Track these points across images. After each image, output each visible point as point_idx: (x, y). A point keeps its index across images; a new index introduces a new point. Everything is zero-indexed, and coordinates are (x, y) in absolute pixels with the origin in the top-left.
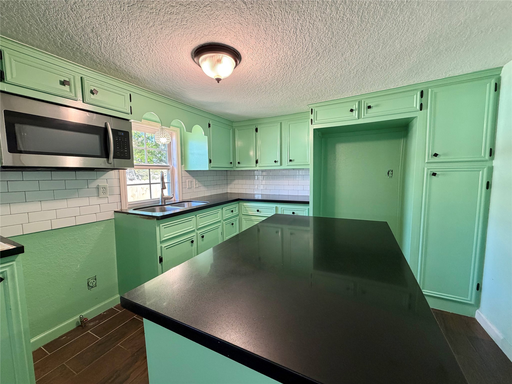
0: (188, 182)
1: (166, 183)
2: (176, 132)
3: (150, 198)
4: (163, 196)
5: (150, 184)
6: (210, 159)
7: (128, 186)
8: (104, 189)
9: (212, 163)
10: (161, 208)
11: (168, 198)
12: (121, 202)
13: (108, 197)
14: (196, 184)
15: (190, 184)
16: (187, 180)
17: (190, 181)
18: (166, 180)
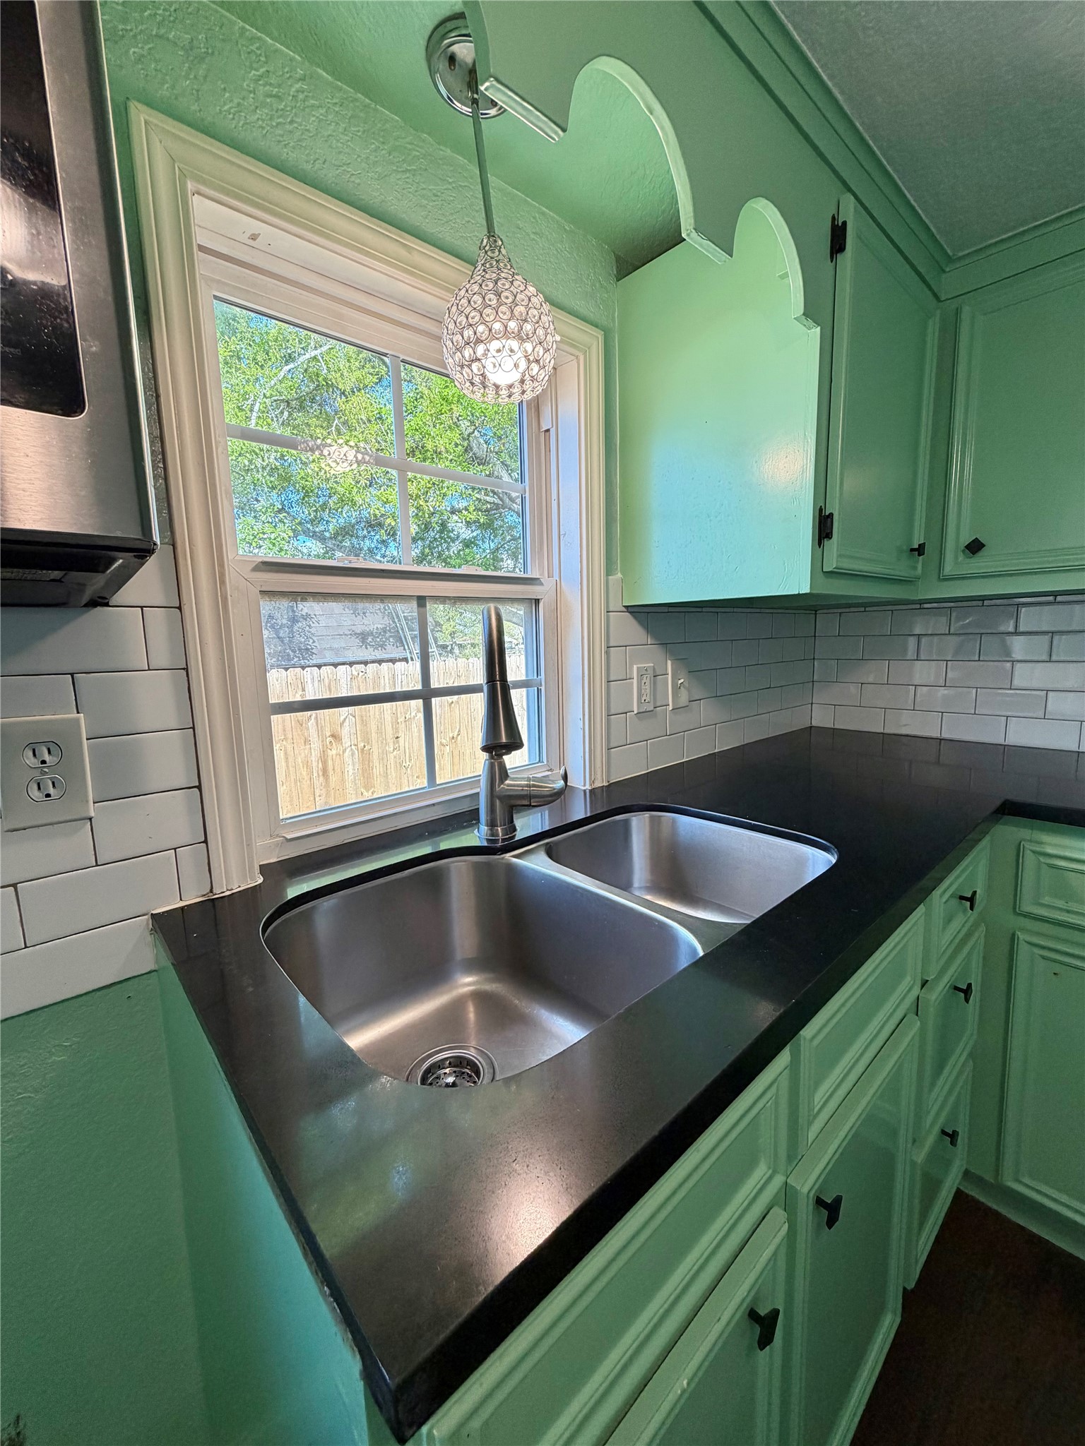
0: (641, 676)
1: (520, 685)
2: (589, 348)
3: (424, 782)
4: (502, 782)
5: (426, 694)
6: (821, 510)
7: (276, 719)
8: (47, 757)
9: (832, 545)
10: (488, 864)
11: (530, 797)
12: (206, 842)
13: (90, 819)
14: (676, 689)
15: (647, 689)
16: (635, 667)
17: (650, 672)
18: (516, 668)
